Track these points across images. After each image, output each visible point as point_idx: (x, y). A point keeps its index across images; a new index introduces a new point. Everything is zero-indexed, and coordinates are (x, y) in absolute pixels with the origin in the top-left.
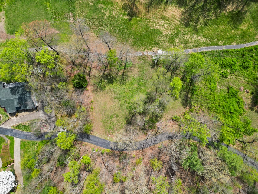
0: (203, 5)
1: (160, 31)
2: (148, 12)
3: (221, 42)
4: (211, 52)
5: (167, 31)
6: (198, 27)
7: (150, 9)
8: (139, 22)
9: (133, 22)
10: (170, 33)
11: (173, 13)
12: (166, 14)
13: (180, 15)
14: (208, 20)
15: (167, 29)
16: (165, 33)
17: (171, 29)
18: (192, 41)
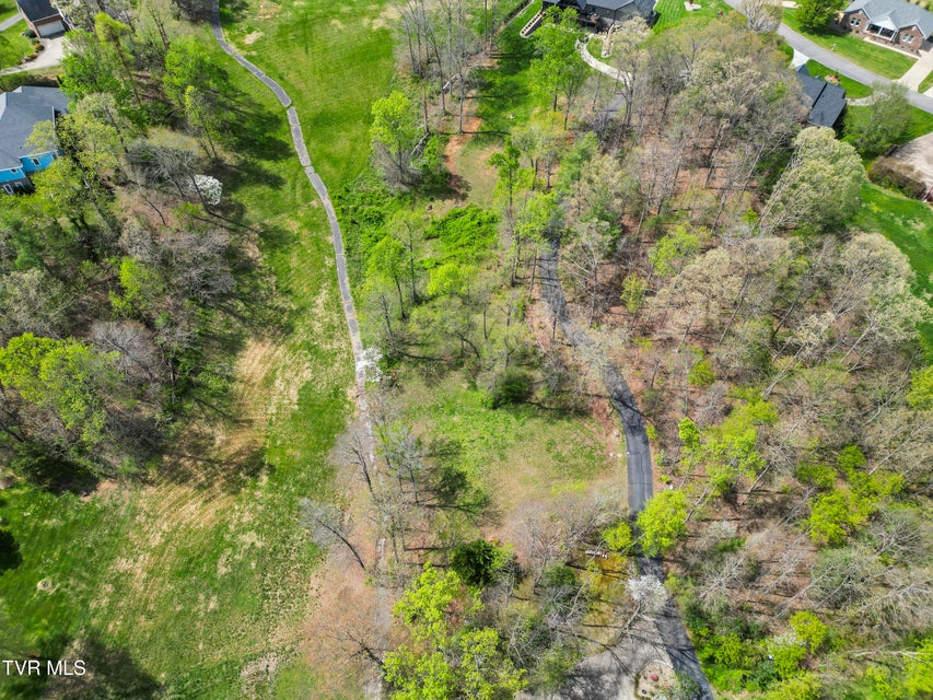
0: (242, 300)
1: (304, 388)
2: (250, 422)
3: (329, 262)
4: (351, 277)
5: (303, 371)
6: (294, 307)
7: (244, 417)
8: (279, 442)
9: (278, 459)
10: (307, 365)
11: (256, 361)
12: (259, 378)
13: (263, 346)
14: (277, 287)
15: (298, 372)
16: (307, 375)
17: (298, 363)
18: (327, 317)
